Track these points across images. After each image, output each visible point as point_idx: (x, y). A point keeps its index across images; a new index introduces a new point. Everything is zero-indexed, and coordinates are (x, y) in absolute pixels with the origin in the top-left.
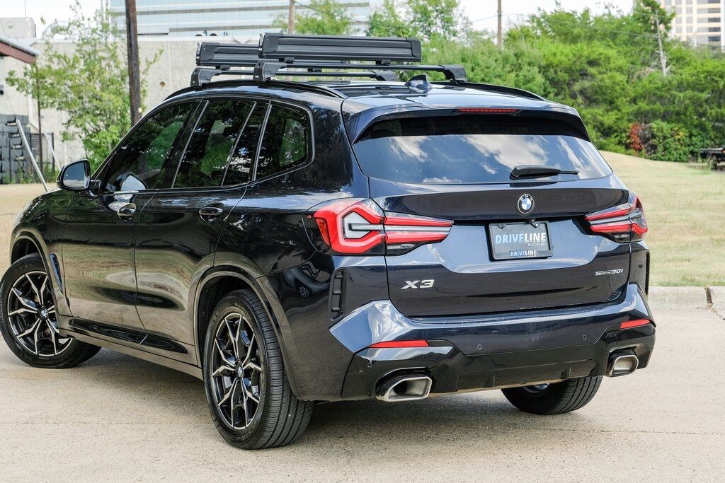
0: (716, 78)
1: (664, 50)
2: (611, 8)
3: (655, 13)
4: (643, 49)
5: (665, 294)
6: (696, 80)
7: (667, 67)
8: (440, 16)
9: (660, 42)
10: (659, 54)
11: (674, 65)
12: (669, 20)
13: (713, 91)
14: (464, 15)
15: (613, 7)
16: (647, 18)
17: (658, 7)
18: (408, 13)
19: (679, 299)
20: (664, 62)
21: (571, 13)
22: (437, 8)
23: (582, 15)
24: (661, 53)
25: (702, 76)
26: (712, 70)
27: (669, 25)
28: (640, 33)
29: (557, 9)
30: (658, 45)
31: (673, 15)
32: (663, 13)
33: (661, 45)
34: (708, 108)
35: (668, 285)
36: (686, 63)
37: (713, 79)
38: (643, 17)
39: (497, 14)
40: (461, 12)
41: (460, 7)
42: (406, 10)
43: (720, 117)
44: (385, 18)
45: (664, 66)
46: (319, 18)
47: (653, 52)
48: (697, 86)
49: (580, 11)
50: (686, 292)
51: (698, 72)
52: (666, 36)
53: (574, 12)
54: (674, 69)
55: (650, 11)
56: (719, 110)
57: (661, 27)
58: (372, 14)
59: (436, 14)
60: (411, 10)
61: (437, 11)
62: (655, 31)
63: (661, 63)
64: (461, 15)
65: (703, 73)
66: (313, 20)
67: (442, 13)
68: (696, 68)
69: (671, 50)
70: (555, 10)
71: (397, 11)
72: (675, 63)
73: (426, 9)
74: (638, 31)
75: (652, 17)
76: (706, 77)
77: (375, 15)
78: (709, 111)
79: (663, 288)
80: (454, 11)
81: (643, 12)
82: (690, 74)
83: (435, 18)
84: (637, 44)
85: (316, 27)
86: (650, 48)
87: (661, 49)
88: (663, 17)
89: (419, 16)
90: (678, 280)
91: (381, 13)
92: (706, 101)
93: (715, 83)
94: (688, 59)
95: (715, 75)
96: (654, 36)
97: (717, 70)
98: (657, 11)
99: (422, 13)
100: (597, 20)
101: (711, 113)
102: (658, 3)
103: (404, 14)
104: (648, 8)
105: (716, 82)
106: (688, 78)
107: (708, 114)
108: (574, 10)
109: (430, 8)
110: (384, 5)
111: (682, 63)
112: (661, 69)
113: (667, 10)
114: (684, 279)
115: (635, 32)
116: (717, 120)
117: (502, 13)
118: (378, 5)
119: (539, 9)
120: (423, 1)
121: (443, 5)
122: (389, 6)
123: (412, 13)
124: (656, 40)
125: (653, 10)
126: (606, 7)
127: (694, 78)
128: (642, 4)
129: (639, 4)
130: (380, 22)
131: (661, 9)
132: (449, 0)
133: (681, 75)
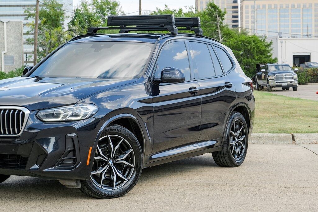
0: (247, 44)
1: (220, 30)
2: (192, 9)
3: (216, 11)
4: (210, 29)
5: (274, 137)
6: (237, 45)
7: (222, 38)
8: (109, 11)
9: (219, 26)
10: (218, 32)
11: (225, 37)
12: (223, 15)
13: (245, 50)
14: (122, 10)
15: (193, 8)
16: (212, 14)
17: (218, 9)
18: (93, 9)
19: (280, 139)
20: (220, 35)
21: (173, 11)
22: (108, 7)
23: (179, 12)
24: (219, 31)
25: (240, 43)
26: (244, 40)
27: (223, 17)
28: (209, 21)
29: (166, 9)
30: (217, 27)
31: (225, 13)
32: (220, 12)
33: (219, 27)
34: (243, 59)
36: (231, 37)
37: (244, 45)
38: (210, 14)
39: (139, 10)
40: (120, 9)
41: (120, 7)
42: (92, 7)
43: (248, 63)
44: (82, 11)
45: (220, 38)
46: (48, 10)
47: (215, 31)
48: (237, 48)
49: (178, 10)
50: (283, 136)
51: (238, 41)
52: (221, 23)
53: (175, 11)
54: (225, 39)
55: (214, 10)
56: (248, 60)
57: (219, 19)
58: (76, 9)
59: (107, 10)
60: (95, 7)
61: (108, 8)
62: (216, 20)
63: (219, 36)
64: (120, 10)
65: (240, 41)
66: (46, 11)
67: (110, 9)
68: (236, 39)
69: (224, 30)
70: (165, 9)
71: (88, 7)
72: (226, 37)
73: (102, 7)
74: (208, 20)
75: (214, 14)
76: (241, 43)
77: (77, 10)
78: (243, 60)
80: (117, 8)
81: (210, 11)
82: (233, 42)
83: (107, 12)
84: (207, 26)
85: (47, 15)
86: (214, 28)
87: (219, 29)
88: (220, 13)
89: (99, 10)
90: (277, 131)
91: (80, 8)
92: (242, 55)
93: (246, 47)
94: (232, 35)
95: (246, 43)
96: (216, 23)
97: (247, 40)
98: (217, 11)
99: (100, 9)
100: (185, 14)
101: (244, 61)
102: (218, 6)
104: (212, 9)
105: (247, 46)
106: (233, 44)
107: (243, 62)
108: (175, 9)
109: (104, 7)
110: (81, 5)
111: (229, 36)
112: (219, 39)
113: (222, 10)
114: (280, 130)
115: (206, 21)
116: (247, 65)
117: (142, 10)
118: (79, 5)
119: (157, 9)
120: (101, 3)
121: (111, 5)
122: (84, 6)
123: (95, 9)
124: (217, 25)
125: (215, 10)
126: (190, 9)
127: (235, 44)
128: (210, 7)
129: (208, 7)
130: (79, 13)
131: (219, 10)
132: (114, 3)
133: (229, 42)
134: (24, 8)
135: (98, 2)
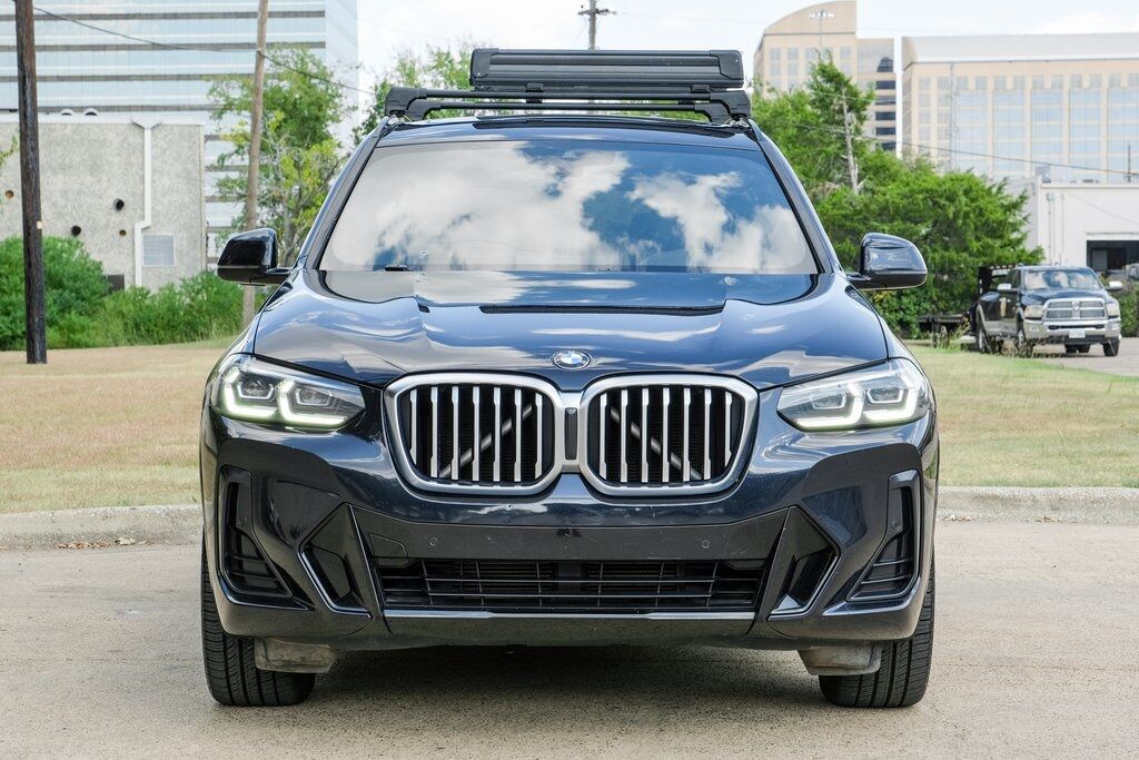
0: (943, 202)
1: (855, 154)
3: (841, 93)
4: (820, 153)
6: (909, 204)
7: (859, 181)
9: (849, 140)
10: (846, 160)
11: (870, 179)
12: (865, 105)
13: (936, 222)
16: (827, 100)
17: (846, 83)
20: (854, 173)
24: (851, 158)
25: (921, 196)
26: (936, 187)
27: (864, 113)
28: (817, 125)
30: (844, 146)
31: (870, 97)
32: (853, 93)
33: (850, 146)
34: (929, 251)
36: (890, 176)
37: (935, 203)
38: (822, 100)
42: (432, 77)
43: (947, 266)
45: (854, 180)
46: (287, 87)
47: (837, 157)
48: (911, 214)
51: (912, 191)
52: (858, 131)
54: (870, 185)
55: (833, 90)
56: (947, 254)
57: (850, 117)
58: (379, 83)
60: (440, 78)
62: (841, 123)
63: (850, 176)
65: (921, 192)
66: (277, 91)
68: (908, 184)
69: (867, 155)
71: (420, 78)
72: (872, 176)
74: (814, 122)
75: (835, 102)
76: (925, 199)
78: (931, 255)
81: (822, 91)
82: (899, 194)
84: (811, 142)
85: (283, 101)
86: (832, 149)
87: (851, 152)
88: (854, 99)
92: (926, 238)
93: (939, 210)
94: (893, 170)
95: (941, 196)
96: (840, 130)
97: (943, 188)
98: (844, 90)
101: (933, 259)
102: (847, 77)
104: (828, 85)
105: (942, 207)
106: (896, 201)
107: (930, 261)
110: (398, 70)
111: (883, 176)
112: (851, 184)
113: (859, 88)
115: (808, 123)
116: (942, 272)
118: (389, 69)
120: (460, 63)
122: (407, 72)
124: (842, 137)
125: (837, 89)
127: (905, 201)
128: (819, 78)
129: (815, 78)
131: (850, 87)
133: (884, 195)
135: (451, 62)
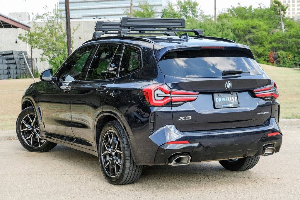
1: (283, 22)
2: (261, 5)
4: (274, 22)
5: (285, 122)
6: (297, 34)
7: (284, 29)
8: (191, 9)
9: (281, 18)
10: (281, 23)
11: (287, 28)
12: (285, 9)
14: (201, 9)
16: (276, 9)
17: (281, 4)
18: (178, 8)
19: (291, 124)
20: (283, 26)
21: (244, 7)
22: (190, 6)
24: (282, 23)
27: (285, 11)
28: (273, 15)
29: (239, 6)
30: (280, 20)
31: (287, 7)
32: (282, 7)
33: (282, 20)
35: (286, 118)
36: (293, 27)
38: (275, 9)
39: (214, 8)
40: (199, 8)
41: (199, 6)
42: (177, 7)
44: (169, 11)
46: (142, 11)
47: (279, 23)
48: (297, 36)
49: (248, 7)
50: (294, 121)
52: (284, 16)
53: (246, 7)
54: (287, 29)
55: (277, 6)
57: (282, 12)
58: (163, 9)
59: (189, 8)
60: (179, 7)
61: (190, 7)
62: (279, 14)
63: (282, 27)
66: (140, 12)
67: (192, 8)
68: (296, 29)
69: (286, 22)
71: (173, 8)
73: (185, 7)
75: (278, 8)
79: (284, 119)
80: (197, 7)
81: (274, 6)
82: (294, 32)
83: (189, 10)
84: (272, 19)
85: (141, 14)
86: (277, 21)
87: (282, 21)
88: (283, 8)
89: (183, 9)
90: (290, 116)
91: (167, 8)
94: (293, 25)
96: (279, 16)
99: (183, 8)
100: (255, 10)
103: (176, 9)
109: (187, 6)
110: (168, 5)
111: (291, 27)
112: (282, 29)
113: (284, 5)
114: (293, 115)
115: (271, 15)
118: (166, 5)
119: (231, 6)
120: (184, 3)
121: (192, 5)
122: (170, 6)
123: (180, 8)
124: (280, 18)
125: (279, 6)
126: (259, 5)
127: (296, 33)
128: (274, 3)
129: (272, 3)
130: (167, 12)
131: (282, 5)
132: (195, 3)
133: (290, 32)
134: (123, 10)
135: (182, 3)
